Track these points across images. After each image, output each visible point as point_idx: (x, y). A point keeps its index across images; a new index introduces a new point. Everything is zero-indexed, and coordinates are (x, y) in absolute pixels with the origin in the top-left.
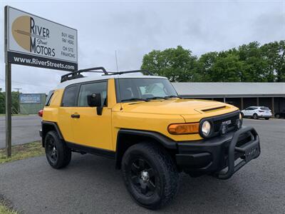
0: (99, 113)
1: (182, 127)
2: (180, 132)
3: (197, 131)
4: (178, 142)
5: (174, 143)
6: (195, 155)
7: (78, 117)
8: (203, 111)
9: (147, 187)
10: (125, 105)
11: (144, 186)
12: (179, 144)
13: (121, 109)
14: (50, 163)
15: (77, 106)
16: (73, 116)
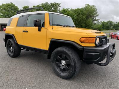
0: (40, 30)
1: (87, 40)
2: (86, 42)
3: (94, 42)
4: (84, 47)
5: (82, 47)
6: (93, 54)
7: (27, 32)
8: (96, 33)
9: (64, 68)
10: (54, 27)
11: (62, 68)
12: (85, 48)
13: (53, 29)
14: (9, 55)
15: (26, 26)
16: (24, 32)
